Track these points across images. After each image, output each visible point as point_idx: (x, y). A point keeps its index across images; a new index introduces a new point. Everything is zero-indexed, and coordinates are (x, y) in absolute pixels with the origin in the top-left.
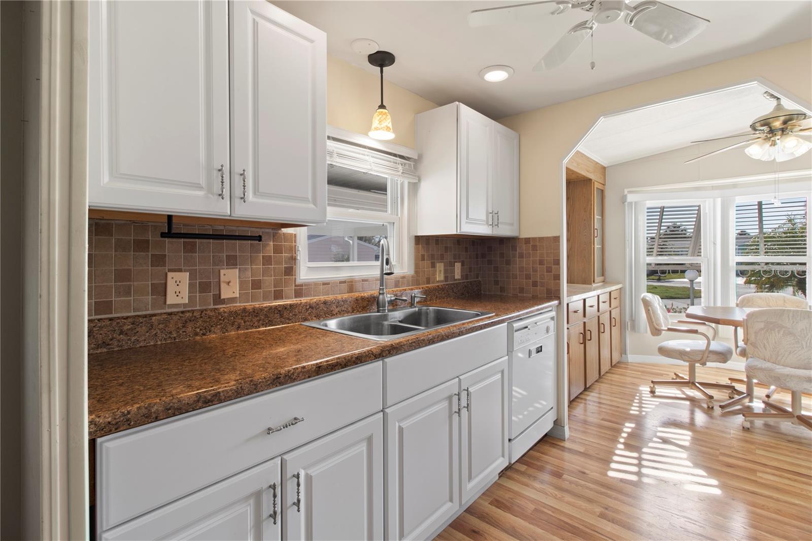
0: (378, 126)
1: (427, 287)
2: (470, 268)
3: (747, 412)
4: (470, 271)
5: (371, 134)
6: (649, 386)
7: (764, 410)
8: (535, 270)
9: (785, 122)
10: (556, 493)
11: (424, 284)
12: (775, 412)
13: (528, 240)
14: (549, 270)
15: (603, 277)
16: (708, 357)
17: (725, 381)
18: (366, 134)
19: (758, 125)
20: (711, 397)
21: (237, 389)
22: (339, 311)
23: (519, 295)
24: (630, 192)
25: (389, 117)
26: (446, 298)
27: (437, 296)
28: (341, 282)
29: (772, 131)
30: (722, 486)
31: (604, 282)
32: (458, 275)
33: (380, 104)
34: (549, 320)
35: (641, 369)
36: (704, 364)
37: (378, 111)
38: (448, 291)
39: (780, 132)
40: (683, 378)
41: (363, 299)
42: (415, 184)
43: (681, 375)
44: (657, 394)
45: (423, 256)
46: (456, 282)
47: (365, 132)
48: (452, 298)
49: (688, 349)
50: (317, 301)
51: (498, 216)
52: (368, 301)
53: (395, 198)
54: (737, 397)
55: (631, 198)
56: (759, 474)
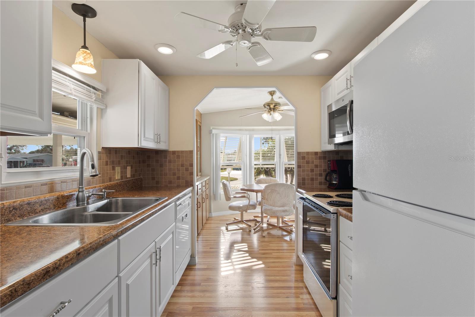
0: (83, 61)
1: (110, 184)
2: (136, 170)
3: (262, 230)
4: (136, 172)
5: (73, 66)
6: (225, 227)
7: (267, 227)
8: (179, 170)
9: (274, 106)
10: (201, 294)
11: (108, 182)
12: (271, 227)
13: (174, 152)
14: (187, 170)
15: (200, 173)
16: (249, 208)
17: (252, 218)
18: (70, 65)
19: (266, 105)
20: (250, 226)
21: (12, 293)
22: (42, 209)
23: (168, 185)
24: (213, 128)
25: (92, 57)
26: (122, 191)
27: (117, 190)
28: (42, 185)
29: (270, 109)
30: (263, 263)
31: (201, 175)
32: (129, 175)
33: (83, 45)
34: (189, 198)
35: (219, 219)
36: (246, 212)
37: (81, 49)
38: (123, 186)
39: (273, 110)
40: (238, 220)
41: (63, 197)
42: (102, 110)
43: (237, 218)
44: (229, 229)
45: (107, 162)
46: (127, 180)
47: (70, 64)
48: (126, 191)
49: (241, 205)
50: (20, 202)
51: (160, 137)
52: (67, 198)
53: (84, 118)
54: (258, 224)
55: (214, 131)
56: (273, 254)
